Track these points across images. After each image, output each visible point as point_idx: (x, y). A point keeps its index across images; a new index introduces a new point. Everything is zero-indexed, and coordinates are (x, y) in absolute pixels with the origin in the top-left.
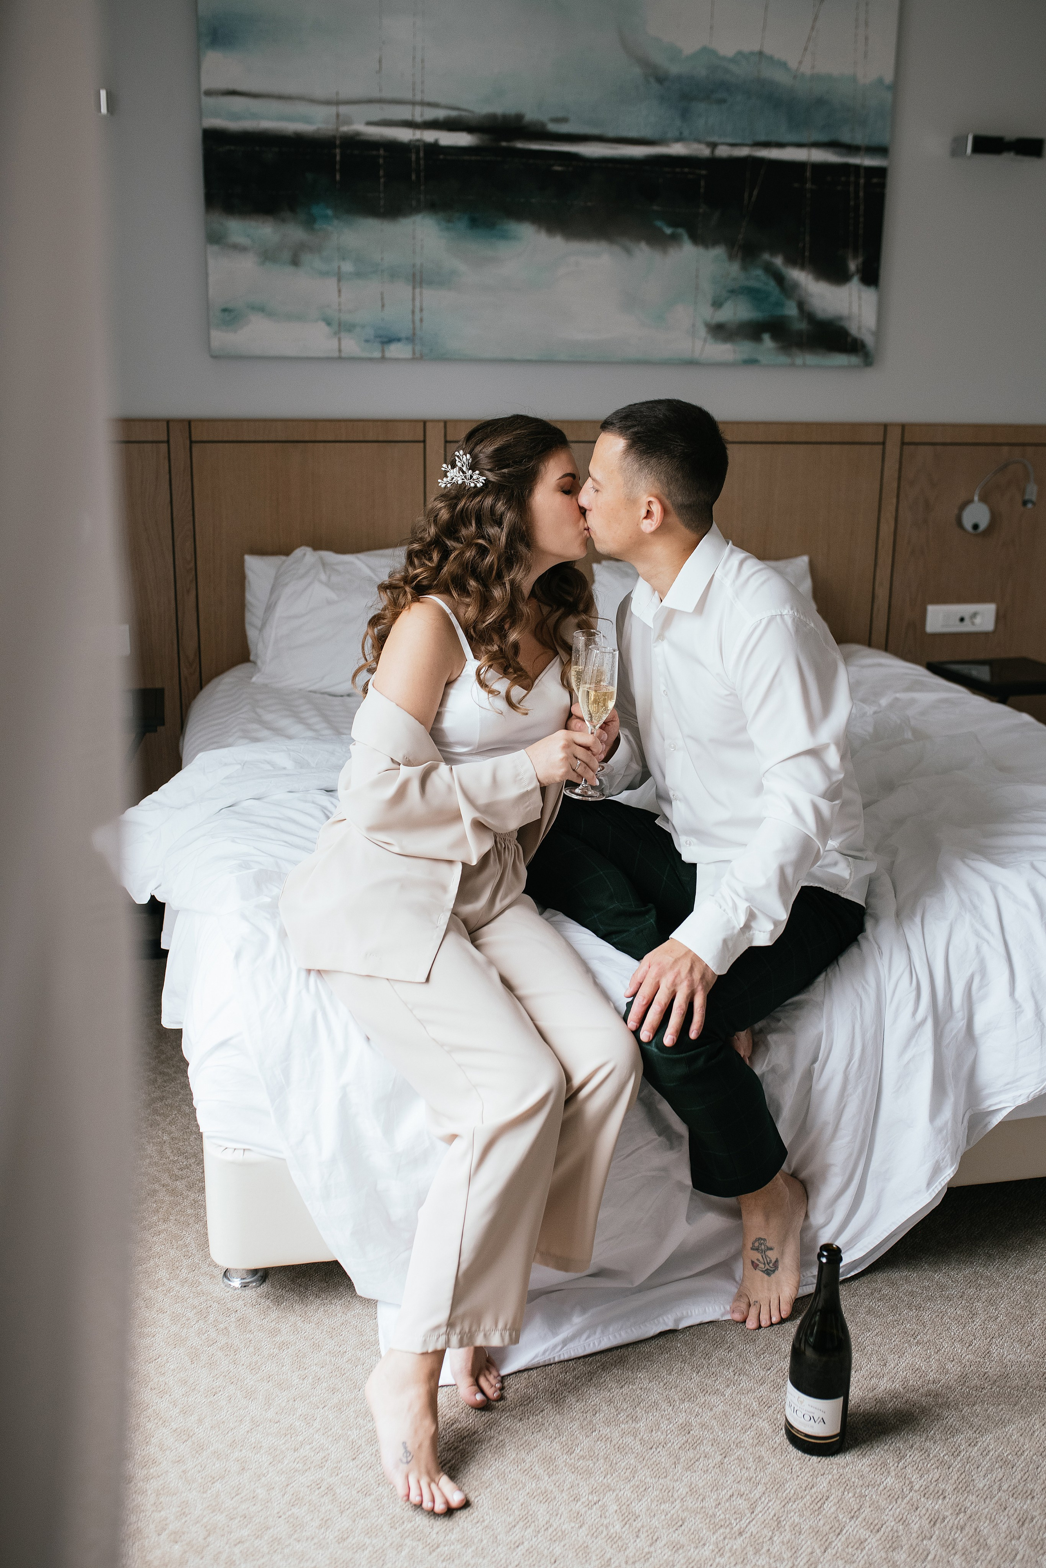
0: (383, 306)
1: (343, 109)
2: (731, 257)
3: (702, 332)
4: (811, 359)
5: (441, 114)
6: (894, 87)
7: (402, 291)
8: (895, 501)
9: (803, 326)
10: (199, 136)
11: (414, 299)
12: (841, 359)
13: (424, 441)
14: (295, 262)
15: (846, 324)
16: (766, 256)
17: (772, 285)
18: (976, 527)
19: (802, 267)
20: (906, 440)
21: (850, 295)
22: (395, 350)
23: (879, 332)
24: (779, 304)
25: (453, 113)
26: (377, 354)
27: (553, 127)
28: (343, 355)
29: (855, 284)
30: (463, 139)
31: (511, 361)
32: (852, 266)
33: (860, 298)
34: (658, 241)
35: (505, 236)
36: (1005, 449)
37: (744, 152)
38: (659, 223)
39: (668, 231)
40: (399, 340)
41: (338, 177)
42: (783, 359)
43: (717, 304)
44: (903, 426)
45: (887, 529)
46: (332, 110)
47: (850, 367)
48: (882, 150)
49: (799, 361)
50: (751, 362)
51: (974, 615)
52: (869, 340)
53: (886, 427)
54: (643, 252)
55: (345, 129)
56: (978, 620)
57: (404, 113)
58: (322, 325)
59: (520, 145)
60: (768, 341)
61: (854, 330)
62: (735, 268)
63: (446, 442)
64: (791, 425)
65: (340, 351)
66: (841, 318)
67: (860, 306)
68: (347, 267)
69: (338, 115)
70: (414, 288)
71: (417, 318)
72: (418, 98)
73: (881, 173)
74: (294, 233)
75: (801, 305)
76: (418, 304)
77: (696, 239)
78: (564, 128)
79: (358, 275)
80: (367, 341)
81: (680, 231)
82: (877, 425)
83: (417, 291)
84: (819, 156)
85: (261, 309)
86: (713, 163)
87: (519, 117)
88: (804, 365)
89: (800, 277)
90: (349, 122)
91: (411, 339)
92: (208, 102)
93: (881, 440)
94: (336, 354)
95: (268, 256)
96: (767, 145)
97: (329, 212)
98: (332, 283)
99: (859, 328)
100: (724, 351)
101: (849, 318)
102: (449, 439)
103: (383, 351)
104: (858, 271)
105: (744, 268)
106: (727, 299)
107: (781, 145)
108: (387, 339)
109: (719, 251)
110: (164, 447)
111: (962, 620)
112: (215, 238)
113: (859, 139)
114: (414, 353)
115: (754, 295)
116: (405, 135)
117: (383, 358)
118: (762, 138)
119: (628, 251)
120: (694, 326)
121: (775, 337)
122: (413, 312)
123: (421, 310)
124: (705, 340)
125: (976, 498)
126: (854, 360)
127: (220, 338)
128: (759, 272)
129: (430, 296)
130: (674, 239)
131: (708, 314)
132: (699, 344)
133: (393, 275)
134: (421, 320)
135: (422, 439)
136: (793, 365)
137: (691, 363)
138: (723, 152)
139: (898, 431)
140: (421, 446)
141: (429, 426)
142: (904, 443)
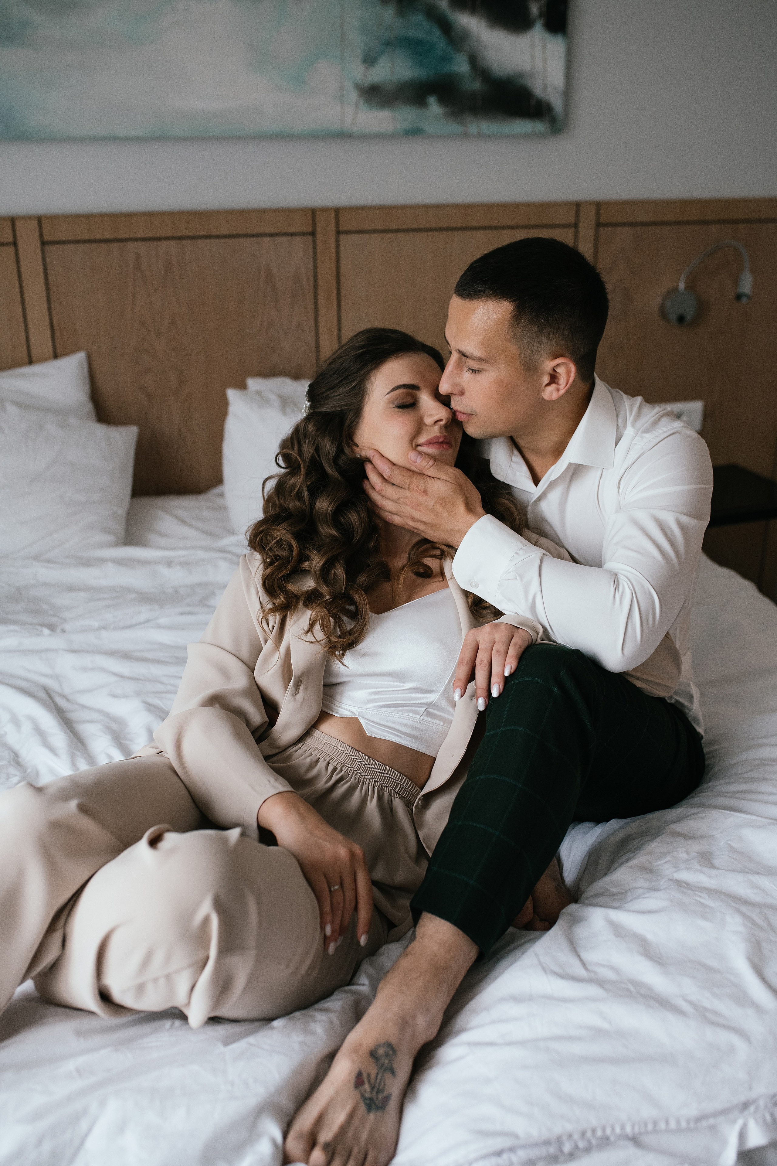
3: (353, 96)
4: (487, 126)
9: (476, 85)
12: (523, 126)
13: (15, 244)
15: (528, 82)
17: (436, 35)
18: (680, 318)
19: (473, 11)
20: (603, 220)
21: (533, 46)
23: (567, 93)
24: (446, 59)
29: (538, 32)
31: (113, 139)
32: (534, 9)
33: (544, 49)
36: (715, 228)
42: (453, 127)
43: (370, 60)
44: (599, 205)
47: (534, 136)
49: (473, 129)
50: (414, 133)
52: (557, 102)
53: (578, 206)
60: (434, 107)
61: (538, 90)
62: (389, 14)
63: (43, 243)
64: (467, 208)
66: (521, 75)
67: (545, 60)
75: (473, 59)
82: (567, 204)
88: (480, 136)
89: (471, 24)
93: (572, 221)
99: (545, 87)
100: (380, 119)
101: (532, 75)
102: (47, 238)
104: (541, 14)
105: (401, 13)
106: (381, 53)
115: (415, 48)
120: (342, 88)
121: (443, 100)
124: (357, 106)
125: (680, 286)
126: (539, 126)
128: (420, 18)
131: (358, 72)
132: (349, 111)
135: (11, 240)
136: (466, 135)
137: (342, 136)
139: (592, 211)
140: (12, 249)
141: (18, 224)
142: (599, 225)
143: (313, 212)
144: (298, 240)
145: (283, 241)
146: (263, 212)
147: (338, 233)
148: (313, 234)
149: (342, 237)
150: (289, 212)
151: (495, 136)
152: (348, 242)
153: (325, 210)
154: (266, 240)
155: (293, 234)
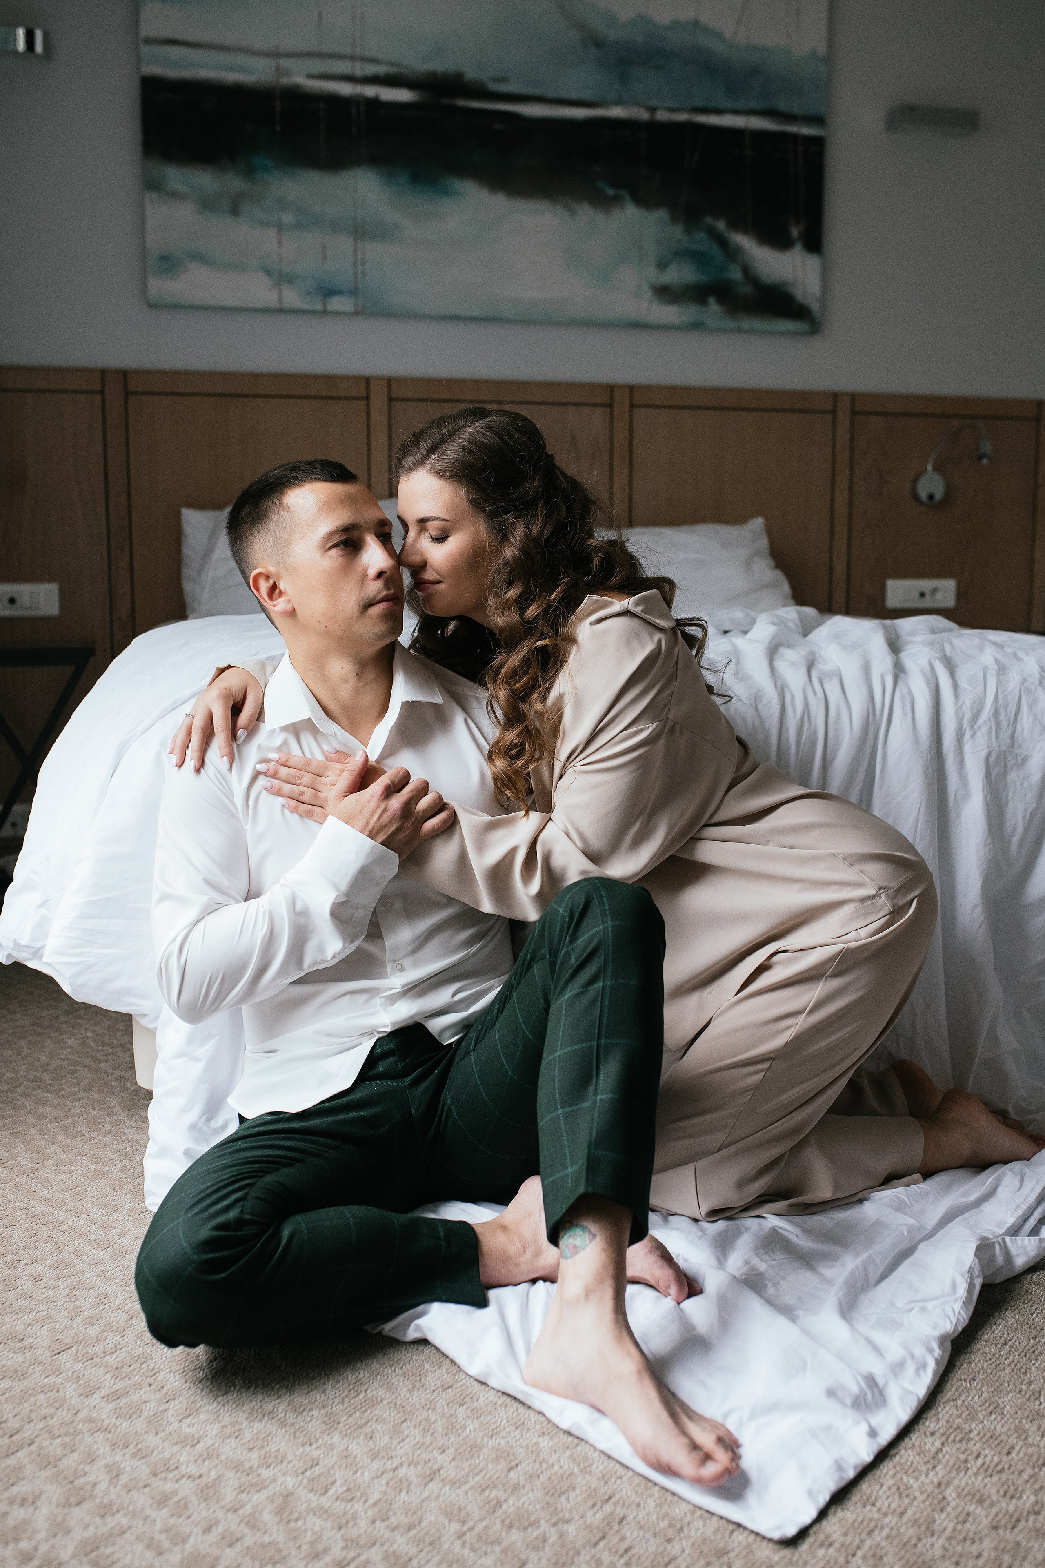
0: (324, 258)
1: (283, 62)
2: (674, 220)
3: (648, 293)
4: (757, 324)
5: (381, 70)
6: (828, 60)
7: (343, 244)
8: (847, 471)
9: (747, 290)
10: (136, 84)
11: (355, 251)
12: (788, 325)
13: (367, 399)
14: (235, 211)
16: (709, 220)
18: (931, 497)
19: (745, 232)
20: (857, 409)
22: (337, 304)
23: (824, 298)
25: (394, 70)
26: (319, 307)
27: (493, 87)
28: (285, 306)
30: (403, 95)
31: (457, 318)
32: (795, 232)
34: (603, 202)
35: (446, 192)
36: (955, 421)
37: (683, 117)
38: (601, 184)
39: (610, 192)
40: (340, 292)
41: (278, 128)
42: (729, 323)
43: (662, 266)
44: (853, 396)
45: (841, 500)
46: (272, 63)
47: (797, 333)
48: (818, 120)
49: (746, 324)
50: (696, 326)
51: (934, 591)
52: (815, 306)
53: (835, 396)
54: (586, 213)
55: (285, 81)
56: (939, 596)
57: (344, 68)
58: (262, 276)
59: (461, 103)
60: (714, 306)
61: (799, 295)
62: (678, 231)
63: (391, 399)
64: (741, 392)
65: (280, 301)
66: (785, 284)
68: (288, 218)
69: (278, 68)
70: (356, 241)
71: (360, 269)
72: (358, 52)
73: (819, 143)
74: (234, 183)
76: (360, 257)
77: (640, 201)
78: (504, 88)
79: (299, 226)
80: (309, 293)
81: (623, 193)
82: (827, 393)
83: (359, 244)
84: (757, 123)
85: (200, 258)
86: (653, 127)
87: (459, 76)
88: (751, 331)
89: (743, 241)
90: (288, 73)
91: (354, 292)
92: (146, 50)
93: (831, 409)
94: (276, 306)
95: (207, 204)
96: (706, 111)
97: (269, 163)
98: (271, 234)
100: (669, 313)
102: (394, 395)
103: (325, 304)
104: (800, 237)
105: (688, 231)
107: (719, 112)
108: (329, 292)
109: (660, 214)
110: (98, 398)
111: (922, 595)
112: (152, 185)
113: (795, 107)
114: (356, 306)
115: (699, 258)
116: (345, 89)
117: (325, 312)
118: (700, 104)
119: (571, 211)
122: (355, 265)
123: (364, 263)
125: (930, 468)
127: (157, 286)
129: (372, 250)
130: (617, 200)
131: (652, 275)
133: (335, 227)
134: (364, 274)
135: (365, 396)
136: (739, 331)
137: (638, 325)
138: (662, 116)
139: (848, 401)
140: (365, 402)
141: (373, 383)
142: (854, 413)
143: (611, 388)
144: (598, 411)
145: (585, 410)
146: (570, 386)
147: (632, 406)
148: (611, 406)
149: (635, 410)
150: (592, 387)
151: (765, 333)
152: (640, 414)
153: (622, 387)
154: (571, 409)
155: (593, 405)
